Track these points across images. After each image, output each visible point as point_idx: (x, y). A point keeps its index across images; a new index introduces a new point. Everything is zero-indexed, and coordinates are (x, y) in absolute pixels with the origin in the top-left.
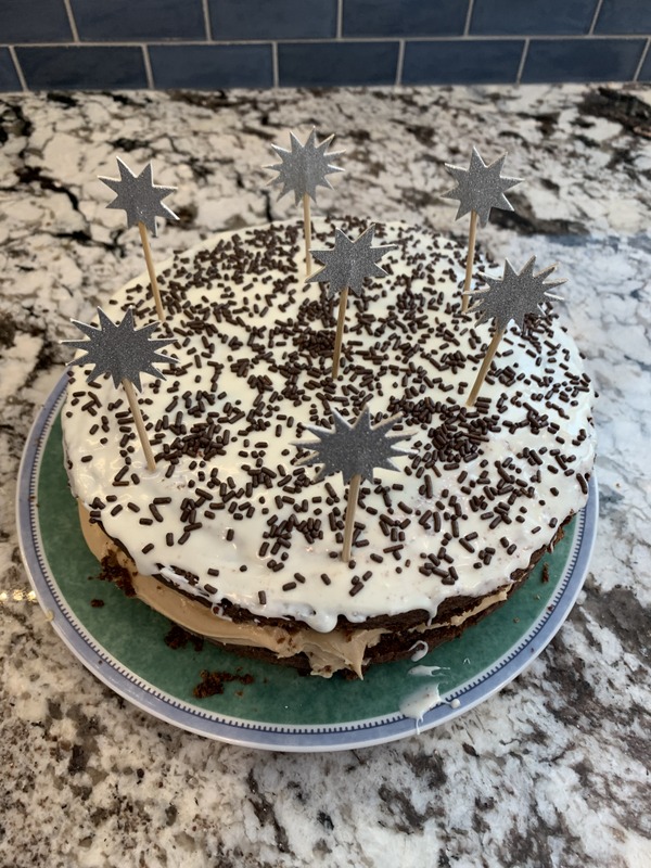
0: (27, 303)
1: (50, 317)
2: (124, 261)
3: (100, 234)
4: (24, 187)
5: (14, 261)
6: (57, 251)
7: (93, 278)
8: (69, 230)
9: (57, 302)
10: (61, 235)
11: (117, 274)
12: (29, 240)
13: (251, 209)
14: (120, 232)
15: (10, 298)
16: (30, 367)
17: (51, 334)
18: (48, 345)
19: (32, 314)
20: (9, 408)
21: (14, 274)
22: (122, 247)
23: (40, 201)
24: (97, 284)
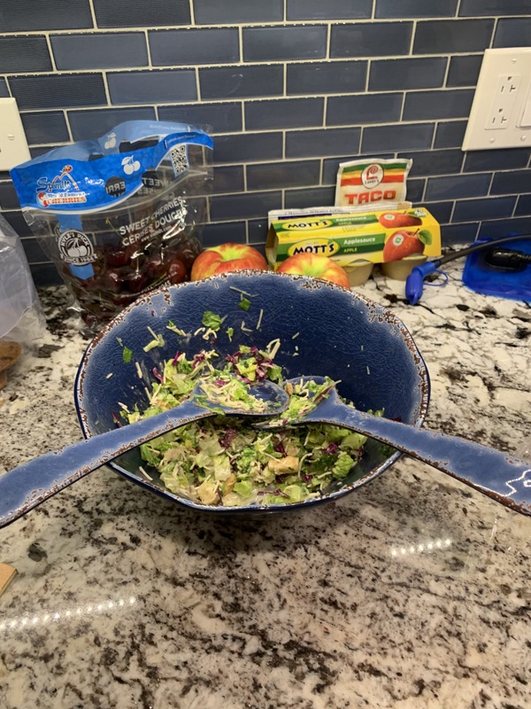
0: (455, 360)
1: (473, 366)
2: (482, 336)
3: (459, 325)
4: (394, 305)
5: (428, 342)
6: (445, 335)
7: (475, 347)
8: (440, 324)
9: (468, 359)
10: (440, 327)
11: (485, 343)
12: (424, 330)
13: (519, 306)
14: (467, 323)
15: (444, 359)
16: (486, 389)
17: (480, 374)
18: (484, 379)
19: (462, 366)
20: (494, 409)
21: (433, 348)
22: (474, 329)
23: (410, 310)
24: (480, 349)
